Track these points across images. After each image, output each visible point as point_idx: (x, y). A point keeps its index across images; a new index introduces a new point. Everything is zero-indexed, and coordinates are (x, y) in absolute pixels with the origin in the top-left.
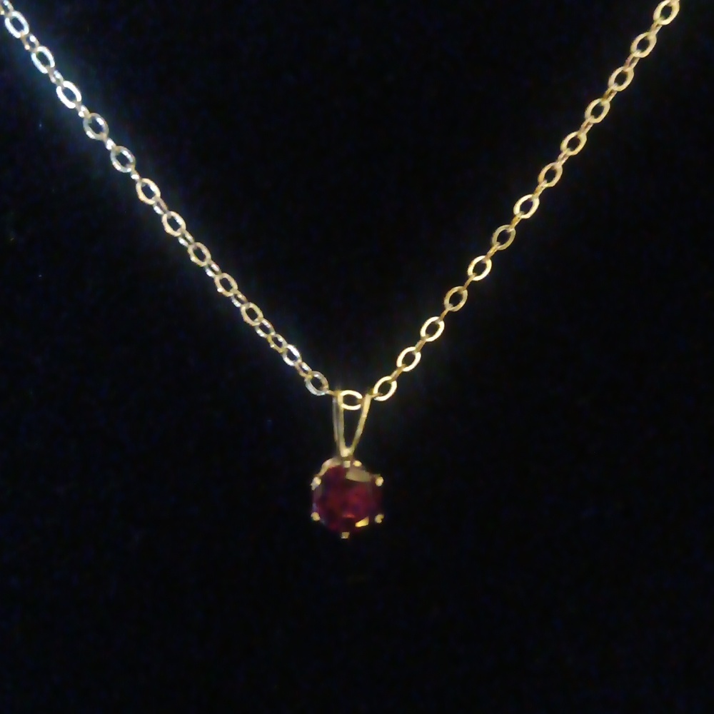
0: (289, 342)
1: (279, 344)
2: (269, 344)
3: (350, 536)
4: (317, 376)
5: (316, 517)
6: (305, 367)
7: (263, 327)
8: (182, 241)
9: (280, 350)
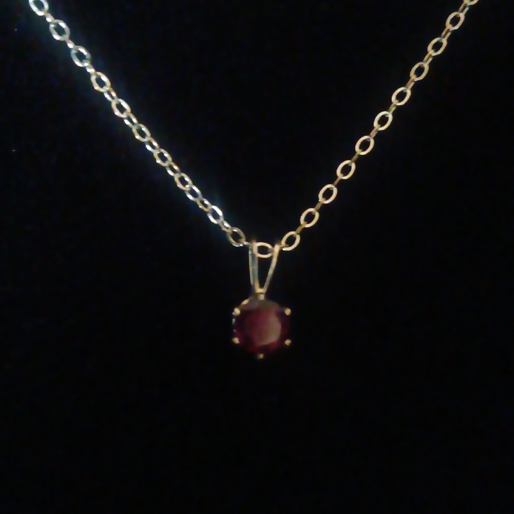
0: (213, 204)
1: (206, 206)
2: (198, 206)
3: (264, 356)
4: (235, 230)
5: (236, 340)
6: (227, 225)
7: (193, 193)
8: (127, 122)
9: (206, 210)
